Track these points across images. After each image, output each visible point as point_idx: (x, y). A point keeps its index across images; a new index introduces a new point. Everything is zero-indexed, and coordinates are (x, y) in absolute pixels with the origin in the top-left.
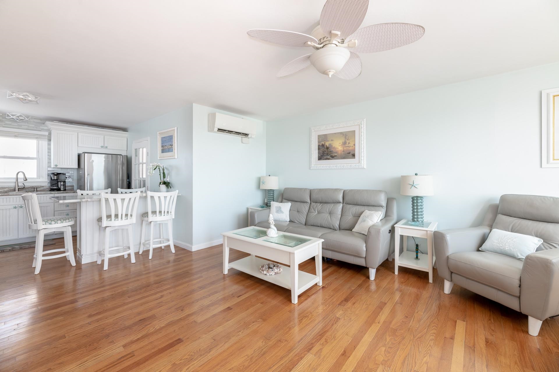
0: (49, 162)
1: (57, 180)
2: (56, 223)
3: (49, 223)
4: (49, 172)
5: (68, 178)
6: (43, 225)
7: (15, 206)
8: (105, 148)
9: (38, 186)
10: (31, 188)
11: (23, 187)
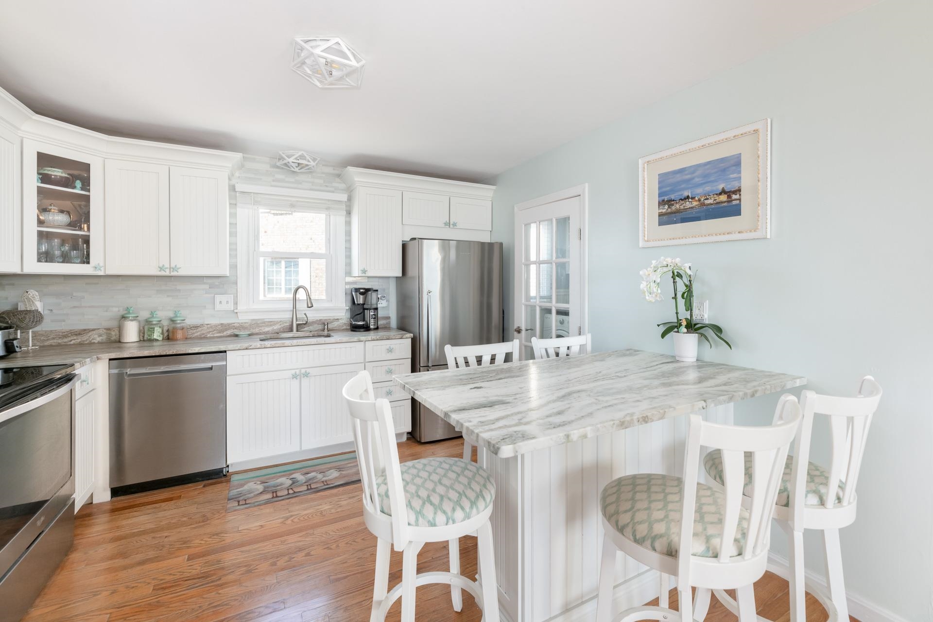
0: (349, 265)
1: (363, 304)
2: (451, 521)
3: (429, 521)
4: (348, 287)
5: (381, 299)
6: (409, 524)
7: (296, 373)
8: (451, 226)
9: (330, 319)
10: (318, 324)
11: (304, 322)
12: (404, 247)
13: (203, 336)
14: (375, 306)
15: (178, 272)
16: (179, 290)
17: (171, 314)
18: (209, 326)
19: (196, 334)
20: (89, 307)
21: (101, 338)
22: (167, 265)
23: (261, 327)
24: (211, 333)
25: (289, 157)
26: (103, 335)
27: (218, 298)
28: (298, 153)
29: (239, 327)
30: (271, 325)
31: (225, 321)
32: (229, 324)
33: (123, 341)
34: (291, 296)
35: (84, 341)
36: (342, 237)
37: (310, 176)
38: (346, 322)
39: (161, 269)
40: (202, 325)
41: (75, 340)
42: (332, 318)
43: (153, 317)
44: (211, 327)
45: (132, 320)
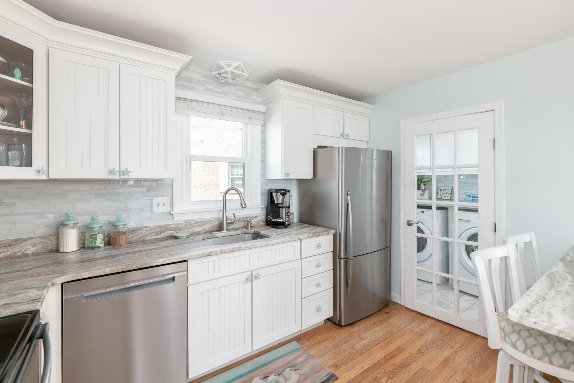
0: (264, 168)
4: (263, 188)
8: (345, 137)
9: (250, 217)
10: (241, 222)
11: (233, 221)
12: (315, 153)
13: (142, 239)
14: (287, 205)
15: (128, 175)
16: (119, 194)
17: (112, 218)
18: (147, 228)
19: (135, 238)
20: (21, 214)
21: (35, 248)
22: (117, 169)
23: (194, 227)
24: (149, 236)
25: (229, 66)
26: (38, 245)
27: (156, 200)
28: (236, 63)
29: (175, 228)
30: (203, 225)
31: (163, 223)
32: (166, 226)
33: (61, 250)
34: (221, 197)
35: (15, 253)
36: (258, 144)
37: (234, 88)
38: (262, 219)
39: (111, 172)
40: (141, 228)
41: (4, 252)
42: (251, 216)
43: (94, 223)
44: (150, 230)
45: (72, 228)
